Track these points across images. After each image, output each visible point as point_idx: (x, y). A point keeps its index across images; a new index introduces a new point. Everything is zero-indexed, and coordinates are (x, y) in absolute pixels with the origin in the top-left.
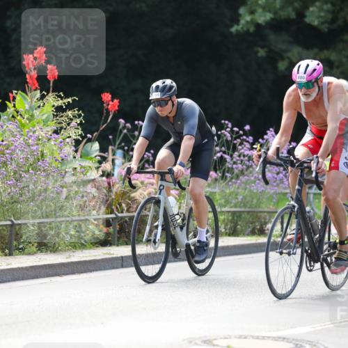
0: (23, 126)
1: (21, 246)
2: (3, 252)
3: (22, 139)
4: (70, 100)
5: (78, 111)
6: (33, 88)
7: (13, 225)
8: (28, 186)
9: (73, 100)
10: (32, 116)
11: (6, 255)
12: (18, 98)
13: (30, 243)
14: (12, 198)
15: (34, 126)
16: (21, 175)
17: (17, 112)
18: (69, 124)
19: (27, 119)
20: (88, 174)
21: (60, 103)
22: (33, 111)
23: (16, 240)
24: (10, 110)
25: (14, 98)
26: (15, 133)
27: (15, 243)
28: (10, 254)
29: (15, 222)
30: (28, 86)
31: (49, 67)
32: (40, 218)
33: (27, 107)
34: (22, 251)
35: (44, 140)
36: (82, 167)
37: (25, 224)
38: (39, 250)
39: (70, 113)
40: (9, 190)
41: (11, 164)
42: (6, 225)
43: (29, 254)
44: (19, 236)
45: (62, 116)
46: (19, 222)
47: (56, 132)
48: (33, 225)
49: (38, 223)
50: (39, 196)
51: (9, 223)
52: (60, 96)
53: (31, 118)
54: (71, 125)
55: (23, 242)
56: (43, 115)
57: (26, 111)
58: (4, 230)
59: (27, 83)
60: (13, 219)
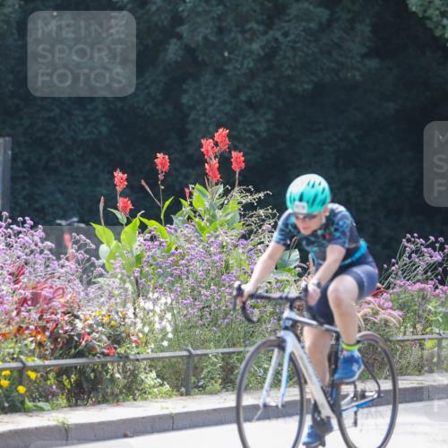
0: (203, 229)
1: (201, 383)
2: (178, 391)
3: (201, 246)
4: (262, 195)
5: (272, 209)
6: (215, 181)
7: (190, 356)
8: (209, 307)
9: (267, 195)
10: (214, 216)
11: (182, 395)
12: (196, 194)
13: (212, 379)
14: (189, 321)
15: (216, 230)
16: (200, 292)
17: (195, 212)
18: (260, 227)
19: (207, 220)
20: (286, 290)
21: (249, 199)
22: (215, 210)
23: (194, 375)
24: (186, 209)
25: (191, 194)
26: (193, 239)
27: (193, 379)
28: (188, 394)
29: (193, 352)
30: (208, 179)
31: (234, 154)
32: (225, 347)
33: (207, 205)
34: (202, 389)
35: (230, 247)
36: (277, 281)
37: (206, 355)
38: (224, 388)
39: (261, 212)
40: (185, 312)
41: (188, 278)
42: (181, 357)
43: (211, 393)
44: (199, 370)
45: (252, 216)
46: (199, 352)
47: (244, 237)
48: (216, 357)
49: (222, 353)
50: (224, 319)
51: (185, 353)
52: (249, 191)
53: (213, 219)
54: (264, 228)
55: (203, 378)
56: (227, 215)
57: (207, 210)
58: (179, 363)
59: (207, 174)
60: (190, 348)
